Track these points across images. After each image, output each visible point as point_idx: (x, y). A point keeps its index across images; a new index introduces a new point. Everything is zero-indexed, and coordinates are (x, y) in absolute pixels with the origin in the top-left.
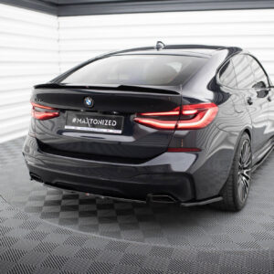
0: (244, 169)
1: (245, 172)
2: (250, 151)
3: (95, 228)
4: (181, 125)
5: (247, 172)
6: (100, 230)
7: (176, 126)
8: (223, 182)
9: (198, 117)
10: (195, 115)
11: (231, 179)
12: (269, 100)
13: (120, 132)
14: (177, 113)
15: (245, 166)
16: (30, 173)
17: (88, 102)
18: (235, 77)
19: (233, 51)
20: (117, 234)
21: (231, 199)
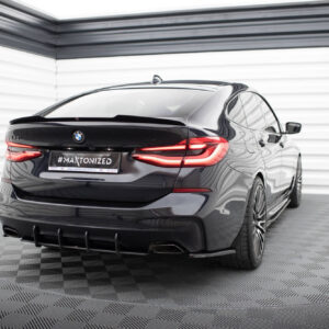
0: (259, 220)
1: (259, 223)
2: (265, 199)
3: (85, 291)
4: (188, 161)
5: (262, 224)
6: (92, 293)
7: (183, 162)
8: (235, 235)
9: (207, 152)
10: (204, 150)
11: (245, 229)
12: (282, 145)
13: (116, 171)
14: (183, 147)
15: (260, 217)
16: (4, 227)
17: (78, 136)
18: (245, 117)
19: (238, 88)
20: (114, 296)
21: (246, 253)
